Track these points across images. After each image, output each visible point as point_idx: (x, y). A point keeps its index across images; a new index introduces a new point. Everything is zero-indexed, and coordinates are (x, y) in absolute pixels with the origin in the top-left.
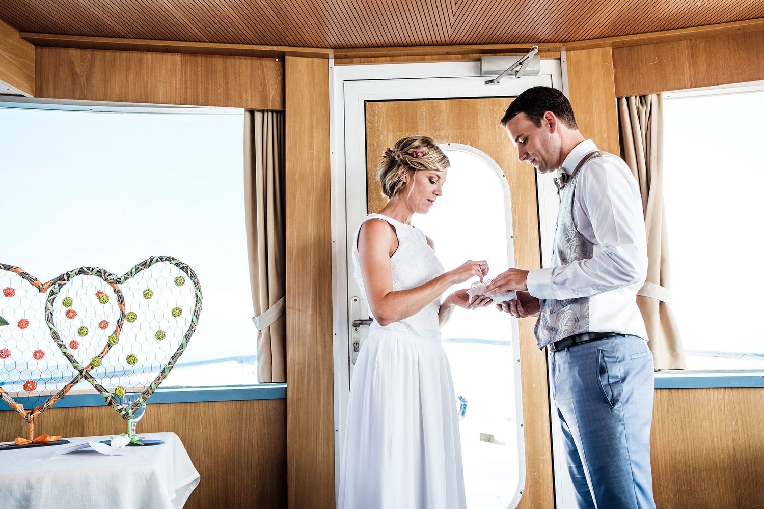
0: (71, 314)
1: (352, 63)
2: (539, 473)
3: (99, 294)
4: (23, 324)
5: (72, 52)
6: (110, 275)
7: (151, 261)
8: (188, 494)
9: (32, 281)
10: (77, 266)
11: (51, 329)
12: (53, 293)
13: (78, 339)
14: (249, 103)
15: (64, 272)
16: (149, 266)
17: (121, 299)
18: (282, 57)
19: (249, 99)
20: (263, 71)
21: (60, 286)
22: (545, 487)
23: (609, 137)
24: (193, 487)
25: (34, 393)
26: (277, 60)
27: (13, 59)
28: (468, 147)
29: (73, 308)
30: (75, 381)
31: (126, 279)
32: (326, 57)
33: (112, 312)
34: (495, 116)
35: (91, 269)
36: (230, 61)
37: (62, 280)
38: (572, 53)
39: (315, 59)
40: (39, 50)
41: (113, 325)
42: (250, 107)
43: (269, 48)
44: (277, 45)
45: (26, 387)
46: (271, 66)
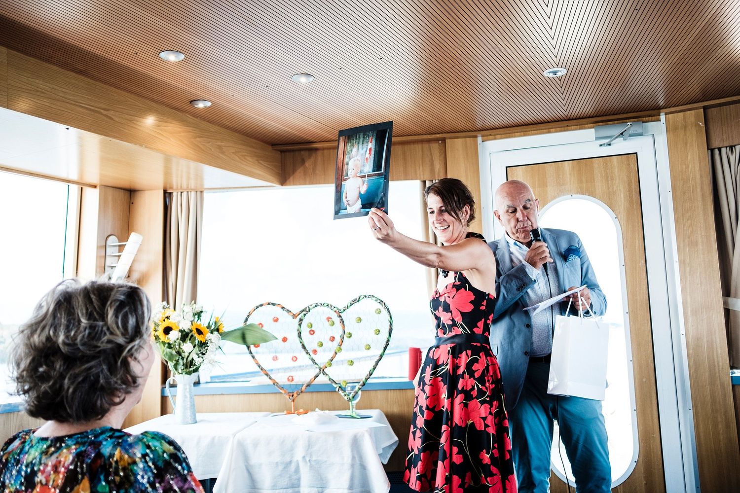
0: (312, 332)
1: (495, 139)
2: (650, 447)
3: (329, 319)
4: (285, 340)
5: (302, 153)
6: (335, 307)
7: (359, 298)
8: (391, 452)
9: (289, 311)
10: (314, 302)
11: (301, 343)
12: (301, 320)
13: (318, 349)
14: (422, 176)
15: (307, 306)
16: (358, 301)
17: (342, 321)
18: (444, 140)
19: (422, 174)
20: (431, 151)
21: (305, 315)
22: (655, 459)
23: (702, 183)
24: (394, 447)
25: (293, 383)
26: (440, 142)
27: (269, 165)
28: (587, 197)
29: (312, 329)
30: (317, 376)
31: (344, 310)
32: (476, 137)
33: (337, 331)
34: (608, 171)
35: (322, 304)
36: (406, 147)
37: (306, 311)
38: (670, 116)
39: (468, 139)
40: (283, 154)
41: (338, 339)
42: (423, 180)
43: (434, 136)
44: (439, 134)
45: (288, 380)
46: (435, 146)
